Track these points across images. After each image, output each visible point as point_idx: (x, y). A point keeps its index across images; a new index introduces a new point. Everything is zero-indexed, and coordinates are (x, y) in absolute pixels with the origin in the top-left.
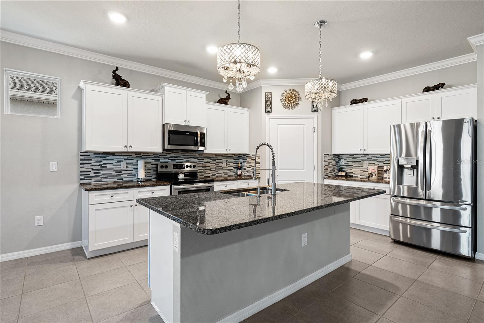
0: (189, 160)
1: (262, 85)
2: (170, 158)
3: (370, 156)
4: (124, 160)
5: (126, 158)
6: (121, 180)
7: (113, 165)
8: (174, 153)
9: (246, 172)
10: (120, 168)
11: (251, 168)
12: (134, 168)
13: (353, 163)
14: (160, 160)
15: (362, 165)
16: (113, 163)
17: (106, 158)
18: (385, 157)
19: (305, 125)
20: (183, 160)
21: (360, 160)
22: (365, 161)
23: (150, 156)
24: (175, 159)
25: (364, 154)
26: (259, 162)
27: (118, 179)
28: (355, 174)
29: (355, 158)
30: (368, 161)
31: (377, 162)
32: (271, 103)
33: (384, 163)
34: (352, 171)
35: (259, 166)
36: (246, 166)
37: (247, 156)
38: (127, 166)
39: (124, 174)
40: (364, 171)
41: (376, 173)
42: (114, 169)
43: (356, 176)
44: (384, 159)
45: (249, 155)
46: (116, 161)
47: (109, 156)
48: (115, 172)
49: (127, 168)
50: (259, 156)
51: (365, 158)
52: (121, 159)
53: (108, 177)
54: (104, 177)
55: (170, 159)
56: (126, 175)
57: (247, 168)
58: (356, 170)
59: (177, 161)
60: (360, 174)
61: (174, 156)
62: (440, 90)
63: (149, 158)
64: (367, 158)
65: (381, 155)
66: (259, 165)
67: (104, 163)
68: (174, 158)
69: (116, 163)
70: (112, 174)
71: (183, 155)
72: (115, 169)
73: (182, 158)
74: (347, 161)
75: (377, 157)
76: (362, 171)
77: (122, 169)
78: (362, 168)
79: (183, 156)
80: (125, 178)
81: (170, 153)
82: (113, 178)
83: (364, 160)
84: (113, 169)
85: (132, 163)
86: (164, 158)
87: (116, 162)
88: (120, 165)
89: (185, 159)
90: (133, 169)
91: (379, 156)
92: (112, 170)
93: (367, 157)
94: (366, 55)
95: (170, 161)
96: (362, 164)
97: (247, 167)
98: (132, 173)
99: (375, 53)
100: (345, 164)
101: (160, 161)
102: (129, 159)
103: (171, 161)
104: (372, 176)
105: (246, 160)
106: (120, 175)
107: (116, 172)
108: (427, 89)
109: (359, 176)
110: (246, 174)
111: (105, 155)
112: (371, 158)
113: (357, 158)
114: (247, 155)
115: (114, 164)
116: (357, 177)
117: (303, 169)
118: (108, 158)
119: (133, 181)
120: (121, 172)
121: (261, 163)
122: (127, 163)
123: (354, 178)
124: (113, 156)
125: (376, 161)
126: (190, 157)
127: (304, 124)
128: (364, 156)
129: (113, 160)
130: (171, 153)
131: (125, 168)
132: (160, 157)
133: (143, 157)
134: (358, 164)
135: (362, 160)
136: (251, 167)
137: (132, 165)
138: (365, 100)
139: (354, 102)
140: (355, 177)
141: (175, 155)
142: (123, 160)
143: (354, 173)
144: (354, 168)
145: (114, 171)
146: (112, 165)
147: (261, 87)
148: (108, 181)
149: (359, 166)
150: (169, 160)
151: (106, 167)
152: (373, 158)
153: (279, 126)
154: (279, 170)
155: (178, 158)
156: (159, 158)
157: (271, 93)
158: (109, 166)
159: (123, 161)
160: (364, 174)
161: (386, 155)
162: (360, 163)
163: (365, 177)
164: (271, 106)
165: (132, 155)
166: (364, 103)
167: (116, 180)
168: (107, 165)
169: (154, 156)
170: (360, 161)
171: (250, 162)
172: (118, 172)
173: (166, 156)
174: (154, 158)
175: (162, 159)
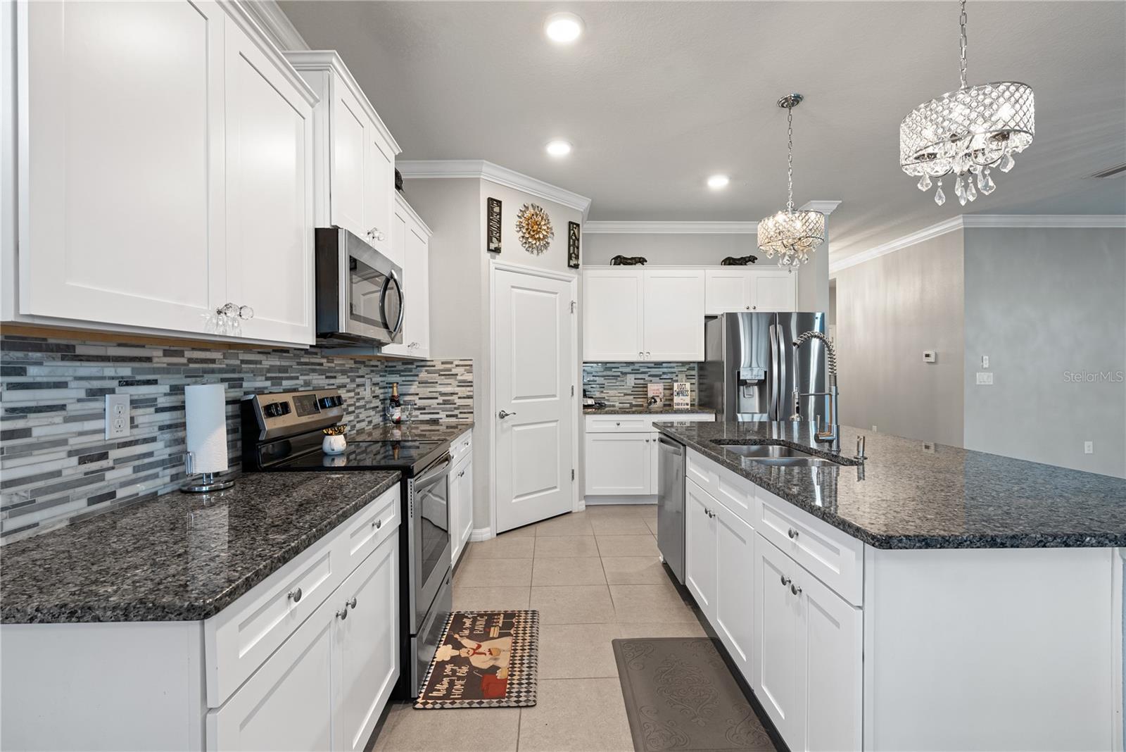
1: (482, 177)
2: (269, 371)
3: (637, 366)
4: (121, 384)
5: (125, 371)
6: (107, 503)
7: (67, 420)
9: (418, 413)
10: (103, 431)
11: (437, 398)
12: (161, 428)
13: (605, 379)
14: (242, 379)
15: (622, 384)
16: (63, 407)
17: (22, 372)
18: (663, 368)
19: (558, 295)
21: (619, 374)
22: (628, 375)
23: (213, 361)
24: (282, 378)
25: (626, 363)
26: (471, 382)
27: (92, 501)
28: (608, 400)
29: (610, 369)
30: (634, 375)
31: (649, 376)
32: (499, 228)
33: (660, 379)
34: (603, 395)
35: (471, 394)
36: (417, 394)
37: (418, 366)
38: (132, 419)
39: (119, 461)
40: (625, 395)
41: (661, 396)
42: (71, 441)
43: (612, 403)
44: (659, 371)
45: (429, 363)
46: (82, 394)
47: (40, 364)
48: (75, 460)
49: (132, 427)
50: (471, 365)
51: (628, 370)
52: (103, 378)
53: (40, 500)
54: (16, 500)
56: (126, 472)
57: (420, 398)
58: (612, 392)
60: (619, 400)
62: (750, 265)
63: (213, 371)
64: (632, 370)
65: (655, 365)
66: (469, 389)
67: (13, 410)
69: (79, 406)
70: (58, 473)
72: (76, 443)
74: (593, 376)
75: (648, 368)
76: (622, 395)
77: (111, 435)
78: (621, 389)
80: (124, 484)
82: (65, 500)
83: (626, 374)
84: (64, 442)
85: (149, 402)
87: (79, 400)
88: (101, 416)
90: (156, 433)
91: (653, 365)
92: (62, 452)
93: (632, 367)
94: (718, 183)
96: (623, 381)
97: (420, 396)
98: (150, 454)
99: (733, 178)
100: (589, 381)
101: (245, 384)
102: (139, 378)
103: (273, 385)
104: (655, 401)
105: (417, 375)
106: (98, 476)
107: (82, 461)
108: (730, 261)
109: (617, 404)
110: (417, 416)
111: (20, 354)
112: (639, 370)
113: (613, 370)
114: (422, 364)
115: (73, 408)
116: (614, 406)
117: (554, 396)
118: (34, 373)
119: (156, 493)
120: (104, 456)
121: (474, 384)
122: (132, 402)
123: (607, 409)
124: (63, 358)
125: (647, 375)
127: (556, 293)
128: (625, 365)
129: (62, 385)
131: (126, 433)
133: (192, 366)
134: (614, 381)
135: (622, 373)
136: (435, 395)
137: (152, 410)
138: (642, 261)
139: (620, 261)
140: (610, 406)
142: (116, 383)
143: (606, 398)
144: (607, 390)
145: (70, 454)
146: (57, 417)
147: (478, 179)
148: (36, 525)
149: (617, 384)
150: (267, 379)
151: (26, 432)
152: (642, 370)
153: (513, 289)
154: (514, 399)
157: (499, 203)
158: (42, 427)
159: (112, 391)
160: (628, 400)
161: (664, 365)
162: (619, 379)
163: (628, 405)
164: (500, 236)
165: (149, 359)
166: (639, 265)
167: (78, 507)
168: (31, 421)
169: (227, 361)
170: (619, 376)
171: (433, 383)
172: (92, 459)
173: (260, 362)
174: (225, 373)
175: (248, 375)
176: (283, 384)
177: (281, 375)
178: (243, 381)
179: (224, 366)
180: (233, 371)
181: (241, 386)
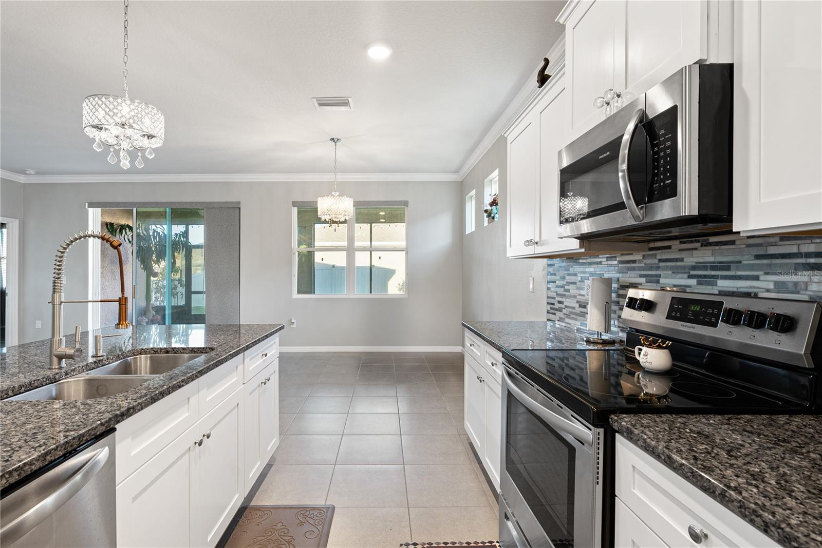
0: (796, 284)
2: (694, 268)
5: (592, 269)
8: (711, 244)
10: (584, 296)
20: (756, 278)
23: (634, 262)
24: (717, 277)
42: (577, 297)
47: (572, 267)
48: (578, 305)
52: (586, 272)
54: (567, 313)
55: (693, 273)
59: (723, 284)
61: (712, 259)
67: (567, 282)
68: (713, 268)
70: (575, 309)
71: (761, 251)
73: (752, 267)
79: (758, 257)
81: (696, 249)
82: (576, 319)
86: (671, 268)
87: (579, 281)
89: (766, 274)
95: (693, 282)
101: (662, 281)
102: (597, 272)
103: (699, 283)
111: (569, 264)
126: (802, 261)
129: (576, 275)
130: (698, 245)
132: (661, 264)
141: (713, 255)
142: (589, 275)
145: (577, 302)
150: (690, 277)
151: (569, 291)
155: (728, 268)
156: (658, 268)
158: (572, 290)
167: (579, 324)
168: (570, 287)
172: (582, 307)
173: (682, 260)
174: (644, 270)
175: (666, 272)
176: (718, 285)
177: (713, 273)
178: (660, 277)
179: (643, 265)
180: (651, 269)
181: (658, 282)
